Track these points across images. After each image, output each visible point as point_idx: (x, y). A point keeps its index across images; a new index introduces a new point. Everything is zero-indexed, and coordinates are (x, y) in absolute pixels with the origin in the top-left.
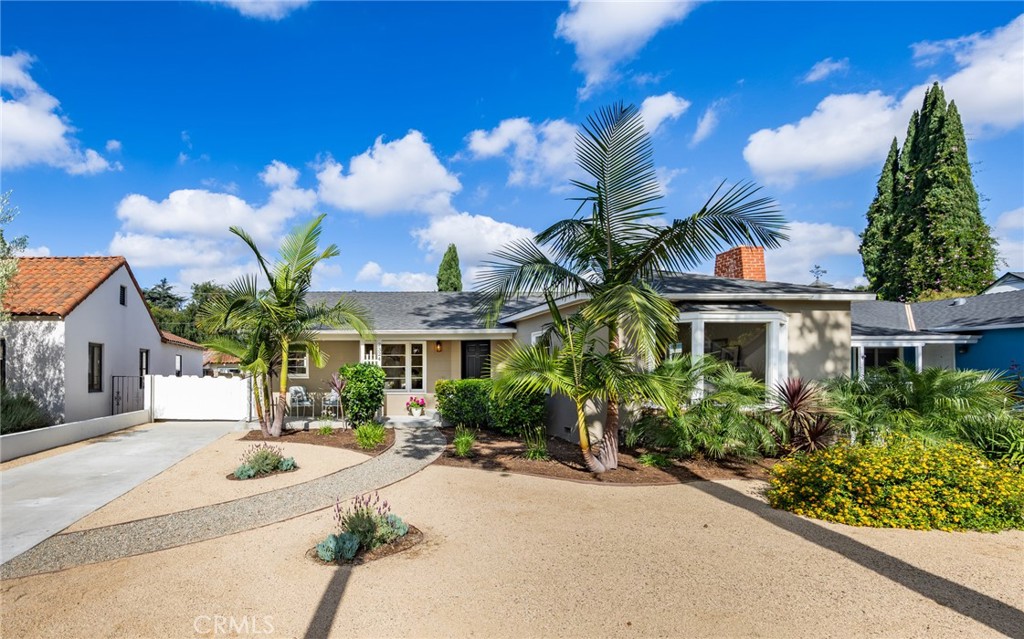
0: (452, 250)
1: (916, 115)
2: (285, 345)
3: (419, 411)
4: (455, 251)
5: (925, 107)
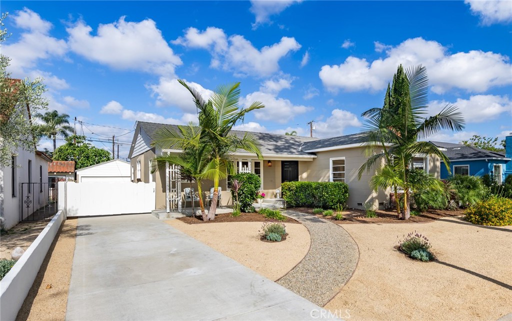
1: (395, 75)
5: (398, 73)
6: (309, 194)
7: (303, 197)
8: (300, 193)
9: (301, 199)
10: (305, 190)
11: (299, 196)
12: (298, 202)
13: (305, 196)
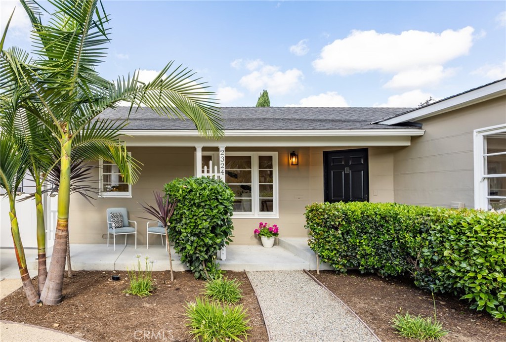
0: (265, 94)
2: (66, 145)
3: (272, 239)
4: (267, 96)
6: (390, 244)
7: (369, 250)
8: (358, 235)
9: (363, 256)
10: (377, 229)
11: (354, 247)
12: (355, 263)
13: (377, 247)
